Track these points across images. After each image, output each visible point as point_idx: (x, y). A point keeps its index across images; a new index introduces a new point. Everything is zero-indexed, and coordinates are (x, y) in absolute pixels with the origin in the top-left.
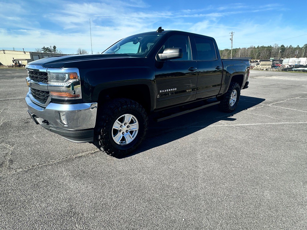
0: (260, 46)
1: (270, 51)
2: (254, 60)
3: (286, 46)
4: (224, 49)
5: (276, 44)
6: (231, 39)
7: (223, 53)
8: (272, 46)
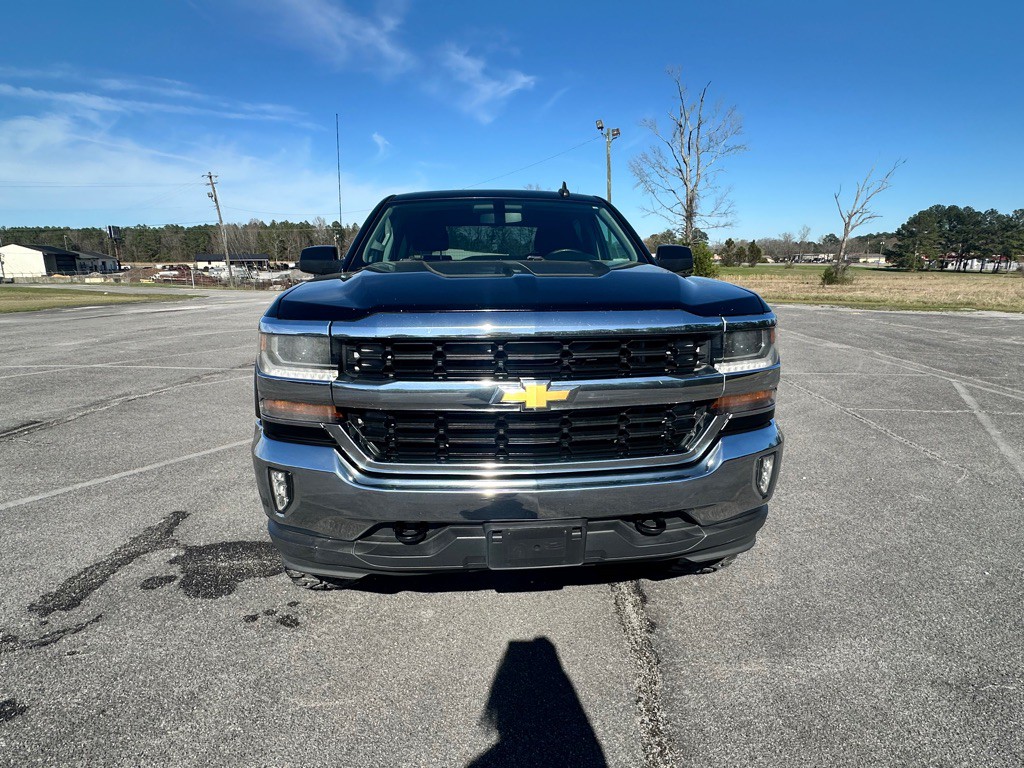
0: (278, 221)
1: (309, 237)
2: (278, 263)
3: (344, 226)
4: (162, 227)
5: (319, 218)
6: (213, 196)
7: (163, 240)
8: (311, 224)
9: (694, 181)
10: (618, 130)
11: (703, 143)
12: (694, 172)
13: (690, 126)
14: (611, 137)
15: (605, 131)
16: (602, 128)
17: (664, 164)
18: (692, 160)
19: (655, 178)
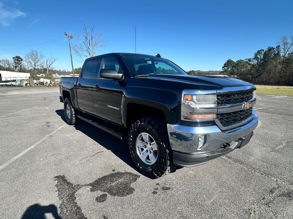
9: (92, 54)
10: (72, 36)
11: (94, 43)
12: (92, 51)
13: (89, 38)
14: (70, 38)
15: (67, 36)
16: (66, 35)
17: (82, 48)
18: (91, 48)
19: (80, 52)
